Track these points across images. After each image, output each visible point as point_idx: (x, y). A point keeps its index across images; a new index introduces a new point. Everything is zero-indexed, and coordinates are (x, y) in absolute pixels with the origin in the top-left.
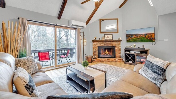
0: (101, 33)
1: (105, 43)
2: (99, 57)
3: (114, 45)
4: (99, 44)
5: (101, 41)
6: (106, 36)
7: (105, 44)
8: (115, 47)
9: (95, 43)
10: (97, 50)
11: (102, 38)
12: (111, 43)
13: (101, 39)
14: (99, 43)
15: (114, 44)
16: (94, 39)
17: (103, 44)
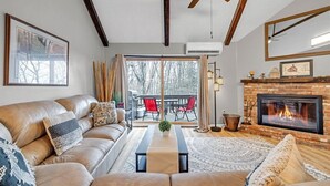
0: (267, 59)
1: (283, 86)
2: (260, 123)
3: (317, 93)
4: (261, 89)
5: (266, 82)
6: (286, 67)
7: (281, 90)
8: (321, 98)
9: (250, 86)
10: (255, 102)
11: (272, 73)
12: (304, 85)
13: (267, 77)
14: (262, 85)
15: (317, 89)
16: (247, 77)
17: (273, 89)
